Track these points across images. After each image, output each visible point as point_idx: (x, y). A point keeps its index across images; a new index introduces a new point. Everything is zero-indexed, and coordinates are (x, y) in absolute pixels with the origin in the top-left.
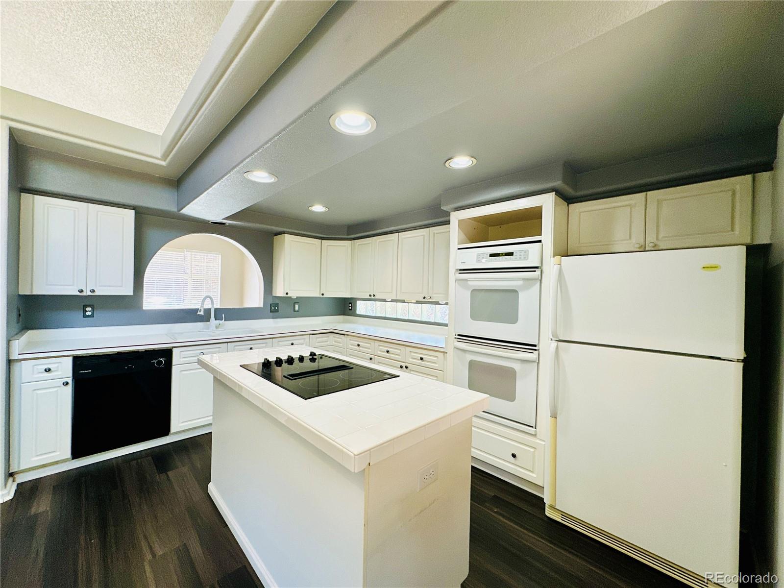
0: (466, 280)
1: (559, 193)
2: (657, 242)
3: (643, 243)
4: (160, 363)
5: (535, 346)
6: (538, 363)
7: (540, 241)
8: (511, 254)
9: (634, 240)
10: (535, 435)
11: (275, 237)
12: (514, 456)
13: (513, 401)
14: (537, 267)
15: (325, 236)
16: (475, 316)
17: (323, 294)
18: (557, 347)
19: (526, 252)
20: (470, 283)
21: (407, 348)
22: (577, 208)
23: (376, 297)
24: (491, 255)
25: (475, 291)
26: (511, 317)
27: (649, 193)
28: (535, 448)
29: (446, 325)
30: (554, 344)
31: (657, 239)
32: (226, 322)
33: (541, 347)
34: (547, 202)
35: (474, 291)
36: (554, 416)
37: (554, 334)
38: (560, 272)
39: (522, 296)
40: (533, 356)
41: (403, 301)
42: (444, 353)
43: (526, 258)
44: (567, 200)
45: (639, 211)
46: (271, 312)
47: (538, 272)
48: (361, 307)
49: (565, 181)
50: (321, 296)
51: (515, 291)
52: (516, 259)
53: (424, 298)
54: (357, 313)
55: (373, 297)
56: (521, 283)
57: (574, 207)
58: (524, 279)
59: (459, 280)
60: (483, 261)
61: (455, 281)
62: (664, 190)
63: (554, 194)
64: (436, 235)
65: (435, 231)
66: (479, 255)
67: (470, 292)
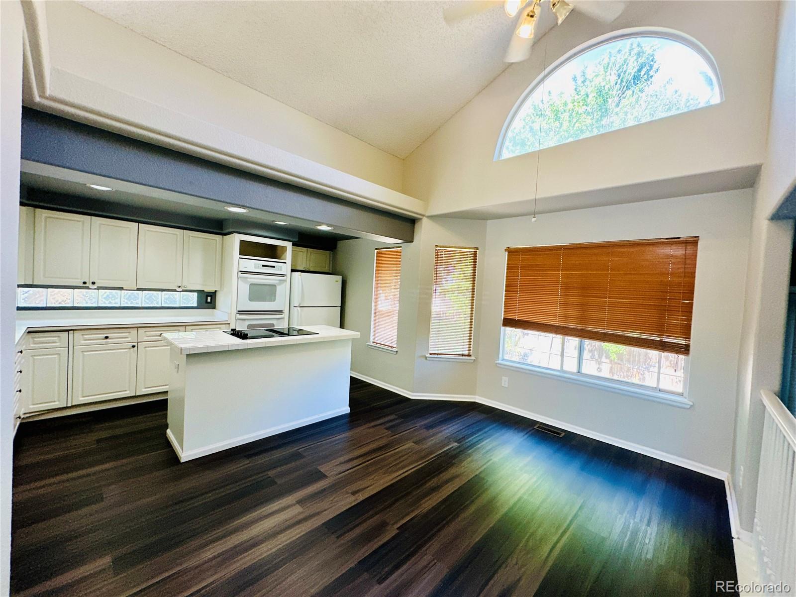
0: (247, 278)
5: (282, 311)
6: (284, 319)
7: (285, 263)
8: (274, 267)
14: (285, 275)
16: (251, 298)
20: (249, 280)
24: (263, 266)
26: (273, 298)
34: (288, 245)
35: (252, 285)
39: (278, 288)
40: (282, 316)
42: (229, 324)
43: (281, 270)
49: (294, 238)
51: (275, 286)
52: (276, 270)
56: (278, 282)
58: (279, 280)
59: (241, 277)
60: (258, 268)
61: (238, 278)
62: (315, 250)
63: (291, 243)
64: (191, 237)
65: (191, 235)
66: (255, 264)
67: (249, 285)
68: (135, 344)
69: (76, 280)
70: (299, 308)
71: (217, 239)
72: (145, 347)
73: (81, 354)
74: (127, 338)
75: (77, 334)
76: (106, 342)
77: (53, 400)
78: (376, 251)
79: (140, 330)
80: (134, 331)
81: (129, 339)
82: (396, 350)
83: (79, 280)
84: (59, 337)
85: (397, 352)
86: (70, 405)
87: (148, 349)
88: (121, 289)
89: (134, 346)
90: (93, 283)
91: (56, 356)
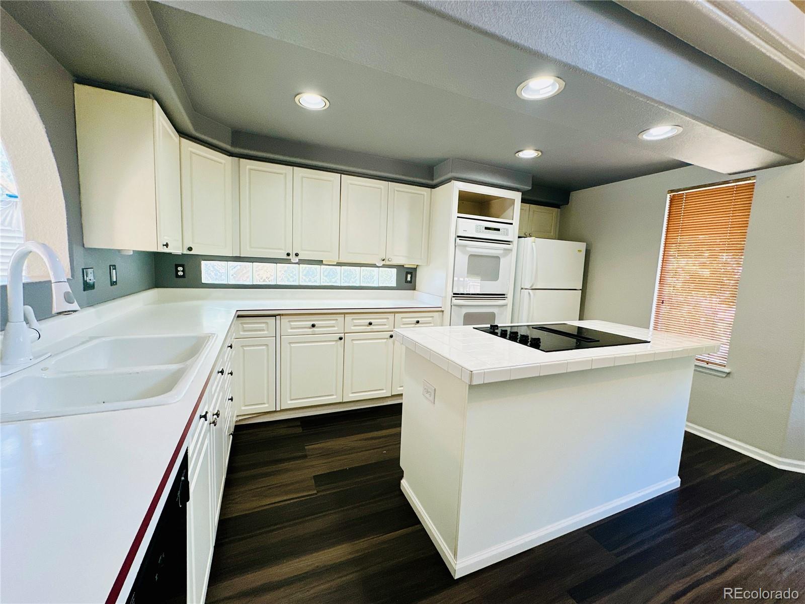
0: (465, 246)
5: (506, 294)
7: (512, 224)
8: (498, 230)
14: (510, 242)
19: (506, 230)
20: (468, 249)
24: (486, 228)
33: (509, 295)
34: (518, 198)
35: (471, 256)
39: (502, 262)
40: (506, 302)
42: (443, 311)
43: (507, 234)
46: (86, 288)
47: (510, 245)
48: (209, 272)
50: (186, 252)
51: (498, 258)
52: (501, 234)
54: (204, 281)
56: (501, 251)
58: (505, 249)
59: (460, 245)
60: (479, 232)
61: (455, 246)
63: (521, 193)
64: (396, 192)
65: (396, 188)
66: (477, 226)
67: (468, 257)
68: (342, 335)
69: (280, 251)
70: (530, 291)
71: (425, 194)
72: (353, 340)
73: (288, 345)
74: (334, 327)
75: (285, 320)
76: (312, 331)
77: (262, 402)
78: (668, 195)
79: (348, 318)
80: (340, 318)
81: (336, 329)
82: (727, 370)
83: (283, 251)
84: (266, 323)
85: (729, 373)
86: (279, 410)
87: (354, 342)
88: (320, 262)
89: (341, 339)
90: (297, 255)
91: (264, 347)
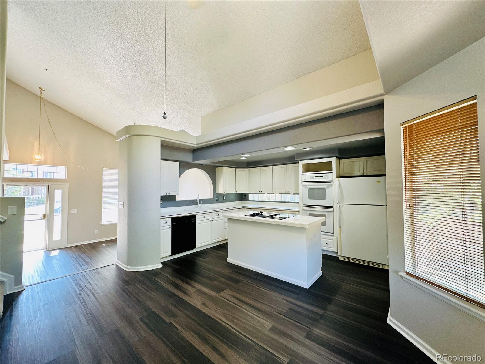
0: (306, 185)
1: (337, 157)
2: (367, 173)
3: (363, 173)
4: (193, 220)
5: (332, 206)
6: (333, 212)
7: (332, 173)
8: (323, 177)
9: (360, 172)
10: (333, 236)
11: (217, 168)
12: (327, 244)
13: (326, 225)
14: (331, 181)
15: (236, 167)
16: (310, 198)
17: (237, 192)
18: (340, 206)
19: (328, 176)
20: (308, 186)
21: (282, 211)
22: (342, 161)
23: (262, 192)
24: (315, 177)
25: (310, 189)
26: (324, 198)
27: (364, 158)
28: (334, 240)
29: (298, 203)
30: (339, 205)
31: (367, 172)
32: (203, 205)
33: (334, 207)
34: (334, 160)
36: (340, 227)
37: (339, 202)
38: (340, 183)
39: (327, 190)
40: (332, 210)
41: (274, 194)
42: (299, 212)
43: (328, 178)
44: (339, 158)
45: (361, 163)
46: (216, 200)
47: (332, 183)
48: (250, 197)
49: (339, 154)
50: (236, 193)
51: (324, 189)
52: (324, 178)
53: (286, 192)
54: (249, 199)
55: (260, 192)
56: (326, 186)
57: (341, 160)
58: (327, 185)
59: (304, 185)
60: (312, 179)
61: (302, 186)
62: (368, 157)
63: (335, 158)
64: (289, 167)
66: (311, 177)
67: (308, 190)
